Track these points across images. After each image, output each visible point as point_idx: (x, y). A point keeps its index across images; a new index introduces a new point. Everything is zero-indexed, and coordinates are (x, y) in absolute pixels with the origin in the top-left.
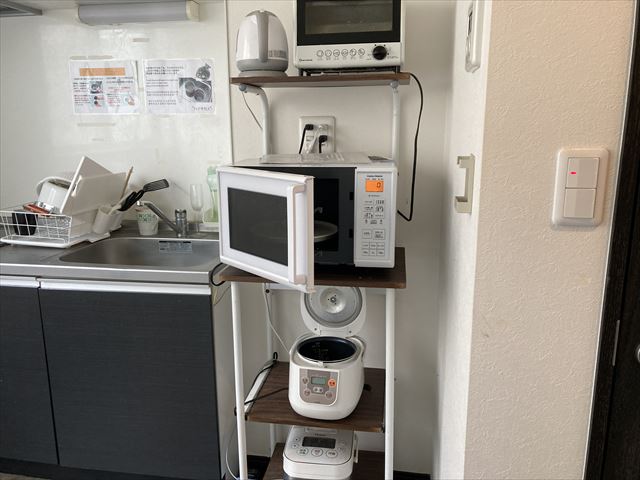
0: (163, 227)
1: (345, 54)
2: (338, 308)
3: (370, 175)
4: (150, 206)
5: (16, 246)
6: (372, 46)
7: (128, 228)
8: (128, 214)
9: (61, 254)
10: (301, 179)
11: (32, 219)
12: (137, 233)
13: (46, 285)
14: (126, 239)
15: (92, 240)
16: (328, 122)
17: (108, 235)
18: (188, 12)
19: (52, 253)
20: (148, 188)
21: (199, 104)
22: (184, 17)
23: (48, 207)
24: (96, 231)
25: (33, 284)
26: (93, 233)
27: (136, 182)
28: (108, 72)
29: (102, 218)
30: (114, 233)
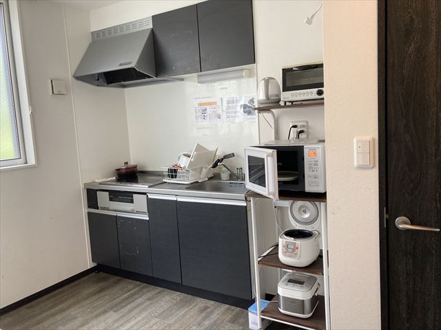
0: (232, 176)
1: (304, 94)
2: (307, 216)
3: (310, 149)
4: (225, 166)
5: (169, 183)
6: (317, 89)
7: (216, 177)
8: (216, 170)
9: (186, 186)
10: (271, 151)
11: (175, 171)
12: (220, 179)
13: (180, 199)
14: (214, 181)
15: (200, 181)
16: (304, 124)
17: (207, 179)
18: (244, 74)
19: (182, 186)
20: (226, 157)
21: (250, 117)
22: (242, 77)
23: (182, 166)
24: (202, 177)
25: (174, 198)
26: (200, 178)
27: (220, 154)
28: (210, 104)
29: (204, 171)
30: (210, 179)
